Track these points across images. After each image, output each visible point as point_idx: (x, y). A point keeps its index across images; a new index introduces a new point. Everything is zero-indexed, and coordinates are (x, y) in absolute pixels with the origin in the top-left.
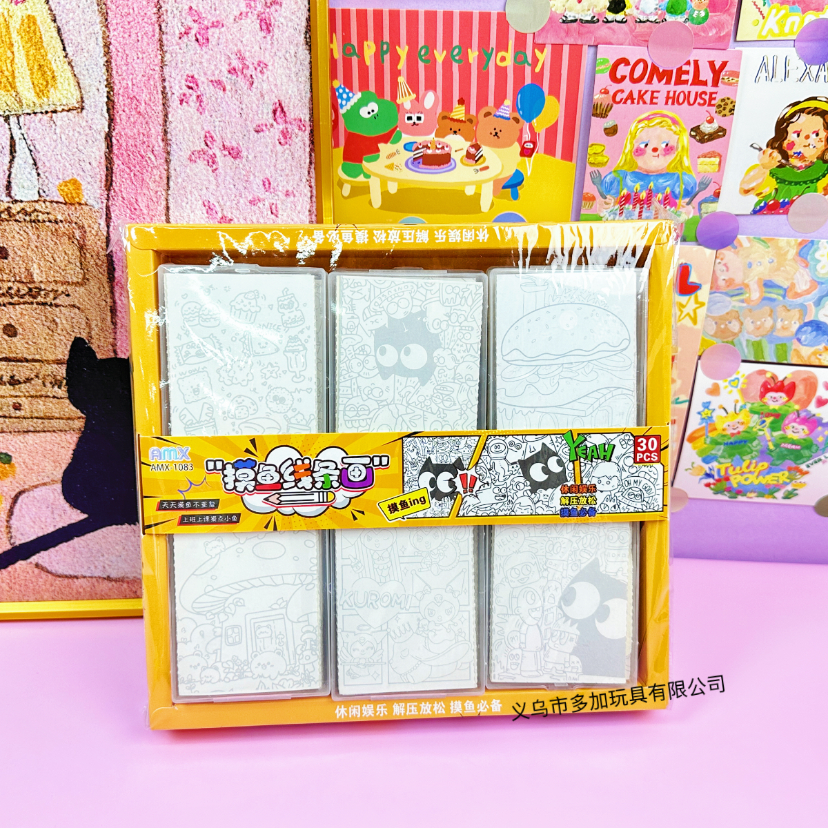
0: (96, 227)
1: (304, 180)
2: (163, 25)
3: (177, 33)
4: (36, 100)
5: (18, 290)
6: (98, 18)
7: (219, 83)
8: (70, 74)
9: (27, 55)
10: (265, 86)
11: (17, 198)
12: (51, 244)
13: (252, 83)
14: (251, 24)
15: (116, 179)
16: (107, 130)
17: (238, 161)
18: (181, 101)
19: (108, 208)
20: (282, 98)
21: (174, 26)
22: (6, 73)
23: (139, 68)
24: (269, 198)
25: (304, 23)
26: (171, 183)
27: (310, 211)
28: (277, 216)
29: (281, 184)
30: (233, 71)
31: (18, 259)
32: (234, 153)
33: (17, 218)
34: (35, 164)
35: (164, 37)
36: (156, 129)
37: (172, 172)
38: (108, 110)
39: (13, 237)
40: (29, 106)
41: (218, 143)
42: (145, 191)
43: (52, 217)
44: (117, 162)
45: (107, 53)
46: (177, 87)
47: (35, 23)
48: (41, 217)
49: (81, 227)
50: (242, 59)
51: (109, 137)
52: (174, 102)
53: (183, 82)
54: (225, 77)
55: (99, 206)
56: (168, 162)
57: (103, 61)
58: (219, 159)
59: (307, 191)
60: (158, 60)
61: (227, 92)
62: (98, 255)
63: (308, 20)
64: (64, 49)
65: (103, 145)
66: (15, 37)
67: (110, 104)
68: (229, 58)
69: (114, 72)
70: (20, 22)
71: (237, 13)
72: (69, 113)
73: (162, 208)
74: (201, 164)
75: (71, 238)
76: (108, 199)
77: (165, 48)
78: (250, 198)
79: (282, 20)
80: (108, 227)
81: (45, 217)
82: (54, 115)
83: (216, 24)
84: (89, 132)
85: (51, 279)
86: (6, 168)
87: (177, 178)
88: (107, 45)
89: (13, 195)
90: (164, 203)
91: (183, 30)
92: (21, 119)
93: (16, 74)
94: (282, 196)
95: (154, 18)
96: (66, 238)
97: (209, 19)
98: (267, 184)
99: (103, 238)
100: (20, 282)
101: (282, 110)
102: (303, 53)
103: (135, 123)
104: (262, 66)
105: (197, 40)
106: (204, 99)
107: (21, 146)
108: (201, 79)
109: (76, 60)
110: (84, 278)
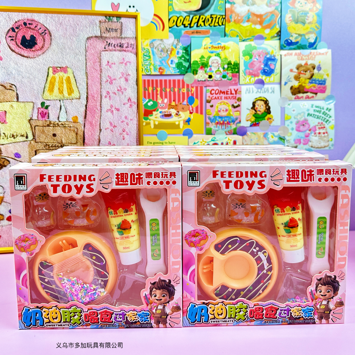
0: (81, 128)
1: (135, 116)
2: (102, 80)
3: (105, 81)
4: (68, 96)
5: (58, 145)
6: (85, 77)
7: (115, 93)
8: (77, 90)
9: (67, 86)
10: (126, 94)
11: (61, 121)
12: (68, 133)
13: (123, 93)
14: (123, 80)
15: (87, 116)
16: (86, 104)
17: (119, 112)
18: (105, 97)
19: (85, 123)
20: (130, 97)
21: (104, 79)
22: (61, 90)
23: (95, 89)
24: (126, 121)
25: (136, 80)
26: (102, 117)
27: (137, 124)
28: (128, 125)
29: (130, 117)
30: (118, 90)
31: (59, 137)
32: (118, 110)
33: (60, 126)
34: (66, 112)
35: (102, 82)
36: (98, 104)
37: (102, 114)
38: (87, 99)
39: (58, 131)
40: (66, 98)
41: (114, 107)
42: (95, 119)
43: (69, 126)
44: (88, 112)
45: (87, 85)
46: (104, 94)
47: (70, 78)
48: (66, 126)
49: (77, 129)
50: (120, 87)
51: (86, 106)
52: (103, 97)
53: (106, 93)
54: (116, 92)
55: (82, 123)
56: (101, 112)
57: (86, 87)
58: (114, 111)
59: (136, 119)
60: (100, 87)
61: (117, 95)
62: (81, 136)
63: (137, 79)
64: (76, 84)
65: (84, 108)
66: (64, 81)
67: (87, 98)
68: (117, 87)
69: (89, 90)
70: (66, 78)
71: (119, 77)
72: (77, 100)
73: (99, 123)
74: (109, 113)
75: (74, 131)
76: (85, 121)
77: (102, 85)
78: (121, 121)
79: (130, 79)
80: (84, 128)
81: (68, 126)
82: (73, 100)
83: (115, 79)
84: (81, 104)
85: (67, 142)
86: (58, 113)
87: (103, 116)
88: (87, 84)
89: (60, 120)
90: (99, 122)
91: (106, 80)
92: (64, 101)
93: (64, 90)
94: (130, 120)
95: (99, 78)
96: (73, 132)
97: (113, 78)
98: (126, 117)
99: (83, 131)
100: (59, 143)
101: (130, 100)
102: (136, 87)
103: (93, 102)
104: (125, 89)
105: (110, 83)
106: (111, 97)
107: (63, 108)
108: (110, 92)
109: (80, 87)
110: (77, 142)
